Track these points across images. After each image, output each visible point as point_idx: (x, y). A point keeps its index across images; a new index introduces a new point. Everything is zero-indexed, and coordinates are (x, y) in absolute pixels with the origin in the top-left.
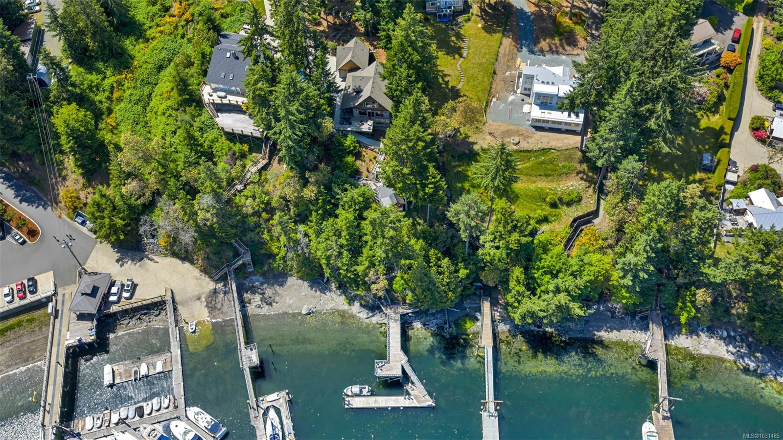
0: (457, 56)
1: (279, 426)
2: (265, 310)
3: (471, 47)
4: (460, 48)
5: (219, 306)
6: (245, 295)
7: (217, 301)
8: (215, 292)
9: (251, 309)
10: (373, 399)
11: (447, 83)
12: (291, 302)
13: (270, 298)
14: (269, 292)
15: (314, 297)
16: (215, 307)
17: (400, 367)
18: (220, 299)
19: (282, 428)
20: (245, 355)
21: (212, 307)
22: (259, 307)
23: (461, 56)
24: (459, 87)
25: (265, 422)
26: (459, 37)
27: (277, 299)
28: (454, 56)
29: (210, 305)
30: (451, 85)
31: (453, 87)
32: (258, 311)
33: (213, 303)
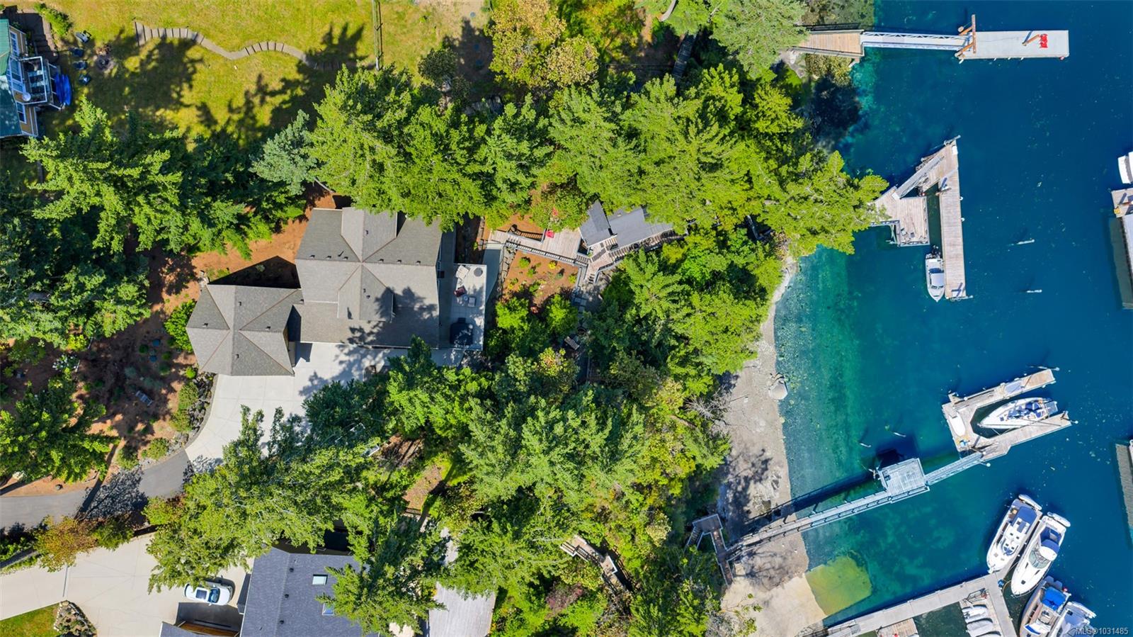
0: (192, 53)
1: (1011, 405)
2: (780, 470)
3: (165, 16)
4: (163, 44)
5: (778, 560)
6: (754, 514)
7: (768, 566)
8: (751, 575)
9: (781, 497)
10: (946, 248)
11: (288, 84)
12: (763, 423)
13: (753, 465)
14: (743, 469)
15: (750, 381)
16: (781, 567)
17: (905, 200)
18: (764, 560)
19: (1013, 399)
20: (900, 487)
21: (780, 575)
22: (777, 482)
23: (187, 44)
24: (300, 55)
25: (1002, 431)
26: (125, 46)
27: (755, 450)
28: (193, 61)
29: (777, 580)
30: (294, 75)
31: (301, 68)
32: (785, 485)
33: (772, 572)
